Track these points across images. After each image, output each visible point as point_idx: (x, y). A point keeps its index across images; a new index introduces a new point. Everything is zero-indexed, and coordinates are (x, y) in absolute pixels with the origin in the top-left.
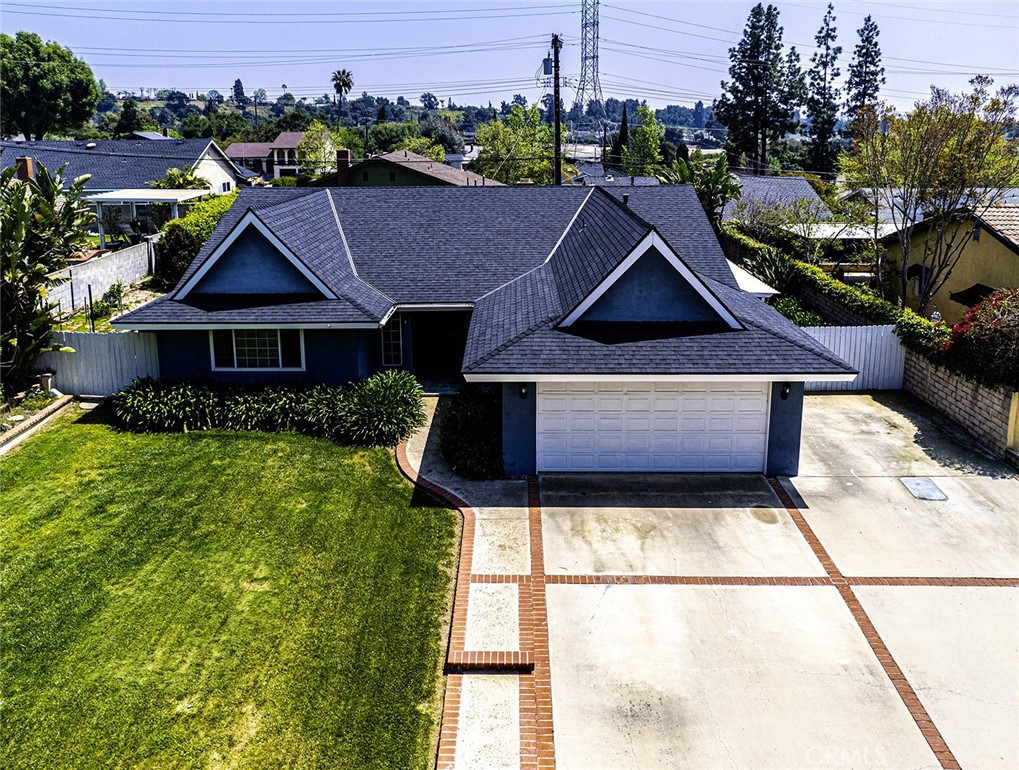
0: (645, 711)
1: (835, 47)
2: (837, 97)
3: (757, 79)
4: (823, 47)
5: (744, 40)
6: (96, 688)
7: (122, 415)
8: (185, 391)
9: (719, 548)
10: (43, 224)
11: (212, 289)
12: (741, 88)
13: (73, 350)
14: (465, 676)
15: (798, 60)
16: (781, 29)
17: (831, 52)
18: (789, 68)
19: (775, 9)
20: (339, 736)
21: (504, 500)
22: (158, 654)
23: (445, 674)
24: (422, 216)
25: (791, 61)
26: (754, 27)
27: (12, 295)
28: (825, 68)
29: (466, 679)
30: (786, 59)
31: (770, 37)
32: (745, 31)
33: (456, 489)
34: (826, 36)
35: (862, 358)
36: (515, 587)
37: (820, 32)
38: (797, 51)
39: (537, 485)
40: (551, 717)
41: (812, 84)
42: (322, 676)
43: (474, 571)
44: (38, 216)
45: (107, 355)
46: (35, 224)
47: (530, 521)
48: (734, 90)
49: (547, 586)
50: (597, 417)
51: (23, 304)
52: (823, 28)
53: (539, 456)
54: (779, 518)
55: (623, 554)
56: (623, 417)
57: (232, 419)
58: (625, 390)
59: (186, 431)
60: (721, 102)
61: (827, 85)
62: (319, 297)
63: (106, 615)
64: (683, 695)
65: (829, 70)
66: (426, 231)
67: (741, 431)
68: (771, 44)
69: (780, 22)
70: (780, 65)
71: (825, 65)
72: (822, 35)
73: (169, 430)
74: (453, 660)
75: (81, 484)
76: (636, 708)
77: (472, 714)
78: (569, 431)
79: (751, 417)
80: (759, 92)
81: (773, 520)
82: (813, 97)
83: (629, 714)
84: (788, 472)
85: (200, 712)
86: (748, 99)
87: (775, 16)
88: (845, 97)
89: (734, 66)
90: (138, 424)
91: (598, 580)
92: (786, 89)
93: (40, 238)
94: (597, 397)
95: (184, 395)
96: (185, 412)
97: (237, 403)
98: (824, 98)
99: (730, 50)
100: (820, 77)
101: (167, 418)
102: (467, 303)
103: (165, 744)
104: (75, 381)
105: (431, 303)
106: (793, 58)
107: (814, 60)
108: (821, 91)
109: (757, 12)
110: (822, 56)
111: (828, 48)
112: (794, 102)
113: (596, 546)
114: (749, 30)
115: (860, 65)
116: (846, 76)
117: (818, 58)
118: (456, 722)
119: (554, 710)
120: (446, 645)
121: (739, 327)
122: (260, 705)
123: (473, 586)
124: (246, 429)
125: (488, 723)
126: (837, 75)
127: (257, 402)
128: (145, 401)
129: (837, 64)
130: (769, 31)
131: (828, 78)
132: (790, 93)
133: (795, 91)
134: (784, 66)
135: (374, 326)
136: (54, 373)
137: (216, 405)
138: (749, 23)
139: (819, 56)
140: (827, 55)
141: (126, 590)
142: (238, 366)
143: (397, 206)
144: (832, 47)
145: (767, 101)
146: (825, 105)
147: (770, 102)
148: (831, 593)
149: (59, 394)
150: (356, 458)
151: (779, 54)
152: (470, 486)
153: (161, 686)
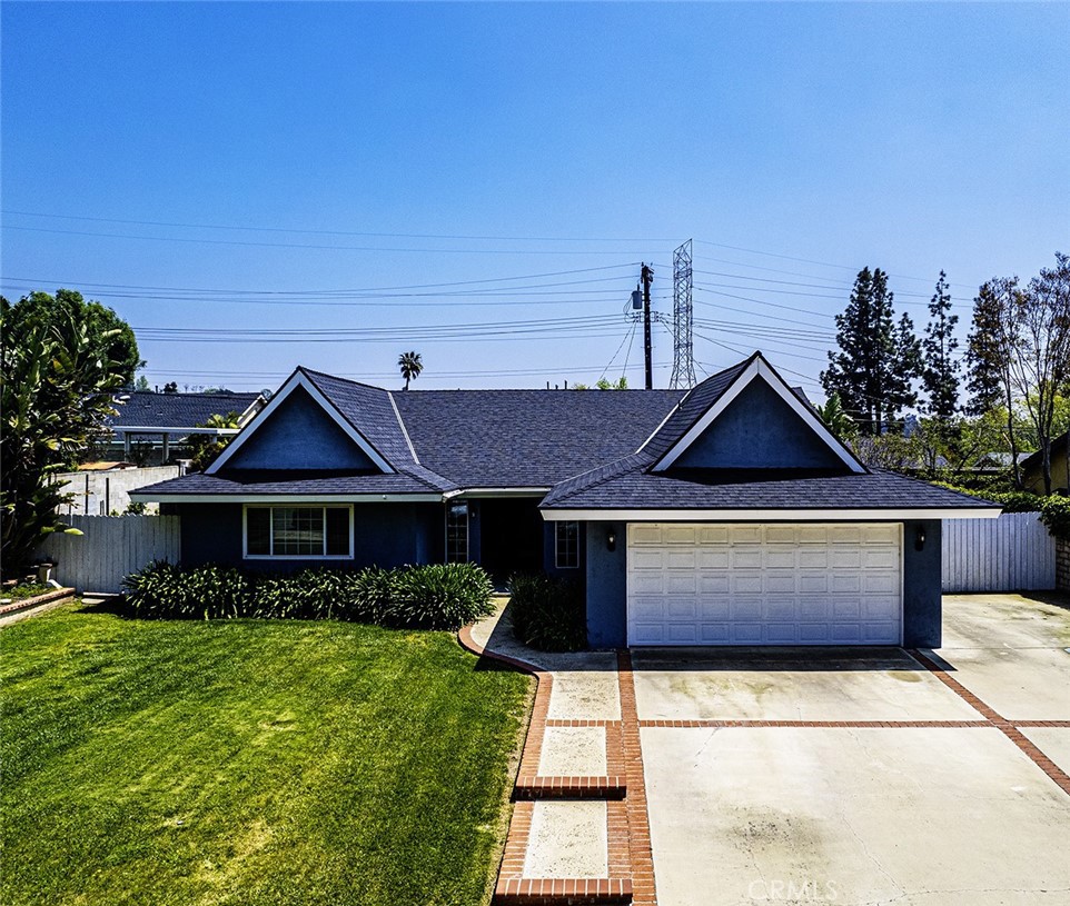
0: (768, 831)
1: (952, 315)
2: (957, 370)
3: (868, 347)
4: (938, 316)
5: (851, 306)
6: (60, 806)
7: (132, 600)
8: (209, 572)
9: (852, 700)
10: (62, 375)
11: (249, 464)
12: (850, 358)
13: (81, 533)
14: (537, 803)
15: (911, 327)
16: (891, 294)
17: (946, 321)
18: (902, 336)
19: (883, 274)
20: (373, 850)
21: (588, 666)
22: (146, 778)
23: (513, 800)
24: (495, 414)
25: (904, 329)
26: (861, 291)
27: (16, 451)
28: (941, 338)
29: (539, 806)
30: (898, 326)
31: (879, 303)
32: (852, 296)
33: (529, 659)
34: (940, 305)
35: (1007, 552)
36: (602, 730)
37: (933, 300)
38: (910, 317)
39: (629, 656)
40: (648, 837)
41: (928, 355)
42: (354, 799)
43: (550, 716)
44: (57, 364)
45: (121, 543)
46: (52, 372)
47: (620, 681)
48: (843, 361)
49: (641, 729)
50: (699, 575)
51: (27, 463)
52: (936, 296)
53: (630, 626)
54: (923, 678)
55: (735, 705)
56: (731, 575)
57: (262, 606)
58: (731, 541)
59: (207, 619)
60: (829, 372)
61: (945, 357)
62: (375, 471)
63: (84, 749)
64: (816, 817)
65: (946, 340)
66: (500, 427)
67: (870, 593)
68: (881, 310)
69: (889, 287)
70: (892, 333)
71: (941, 335)
72: (936, 303)
73: (186, 617)
74: (523, 782)
75: (72, 653)
76: (758, 828)
77: (546, 833)
78: (665, 592)
79: (884, 574)
80: (871, 363)
81: (916, 680)
82: (930, 370)
83: (749, 833)
84: (929, 643)
85: (193, 826)
86: (859, 370)
87: (884, 281)
88: (965, 369)
89: (842, 334)
90: (151, 609)
91: (705, 724)
92: (900, 359)
93: (56, 390)
94: (698, 550)
95: (208, 578)
96: (207, 596)
97: (270, 587)
98: (942, 371)
99: (837, 317)
100: (936, 348)
101: (185, 604)
102: (546, 487)
103: (144, 854)
104: (80, 575)
105: (504, 487)
106: (906, 325)
107: (929, 330)
108: (939, 363)
109: (864, 276)
110: (937, 325)
111: (943, 317)
112: (910, 372)
113: (700, 699)
114: (856, 296)
115: (979, 335)
116: (964, 346)
117: (933, 328)
118: (526, 839)
119: (651, 831)
120: (514, 777)
121: (863, 471)
122: (270, 822)
123: (548, 730)
124: (280, 617)
125: (567, 841)
126: (955, 345)
127: (295, 586)
128: (160, 583)
129: (954, 334)
130: (878, 296)
131: (946, 350)
132: (904, 363)
133: (911, 363)
134: (896, 334)
135: (437, 498)
136: (55, 564)
137: (244, 590)
138: (856, 288)
139: (934, 325)
140: (943, 325)
141: (114, 730)
142: (274, 554)
143: (467, 407)
144: (947, 316)
145: (881, 372)
146: (944, 378)
147: (883, 374)
148: (995, 734)
149: (58, 586)
150: (410, 639)
151: (890, 321)
152: (545, 656)
153: (146, 805)
